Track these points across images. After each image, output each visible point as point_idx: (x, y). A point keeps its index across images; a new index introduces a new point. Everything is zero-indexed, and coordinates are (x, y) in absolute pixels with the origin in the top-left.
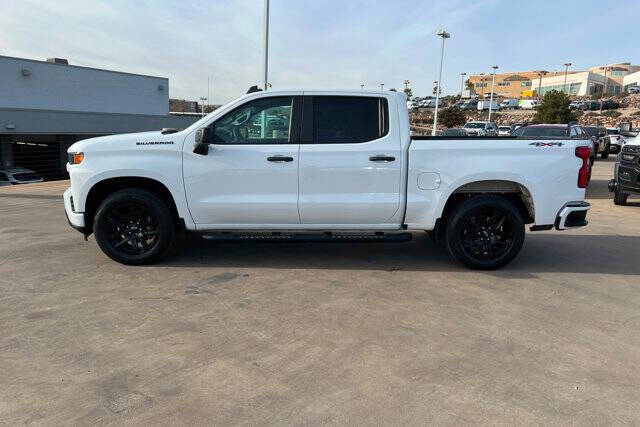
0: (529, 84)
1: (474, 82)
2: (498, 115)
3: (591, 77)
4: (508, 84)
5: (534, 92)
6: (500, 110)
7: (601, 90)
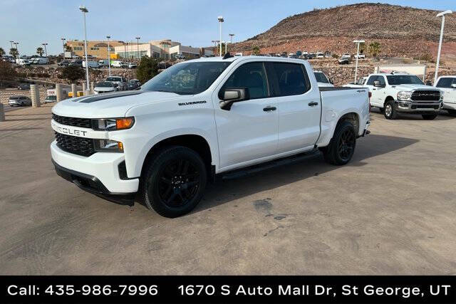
0: (113, 50)
1: (71, 46)
2: (100, 71)
3: (152, 47)
4: (98, 49)
5: (118, 55)
6: (100, 67)
7: (158, 56)
